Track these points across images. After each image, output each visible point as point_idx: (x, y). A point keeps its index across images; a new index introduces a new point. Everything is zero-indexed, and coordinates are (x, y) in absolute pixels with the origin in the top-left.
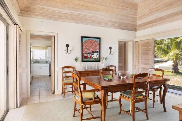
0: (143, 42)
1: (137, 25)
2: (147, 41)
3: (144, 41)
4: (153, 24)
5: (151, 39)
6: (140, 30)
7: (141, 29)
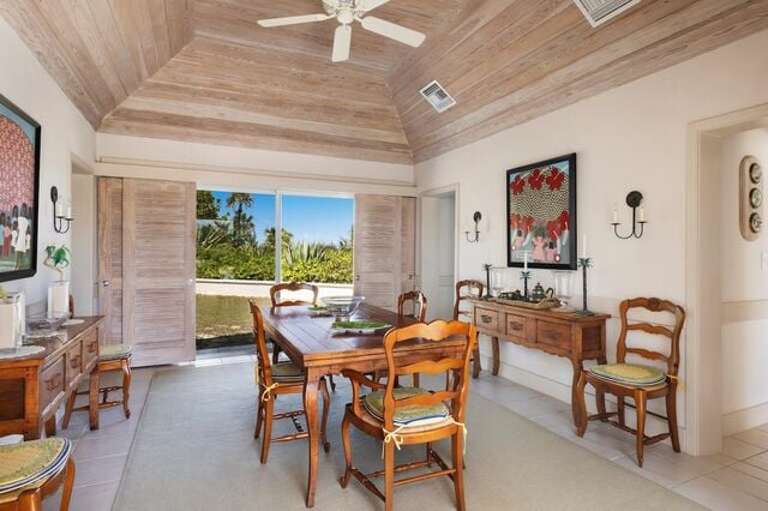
0: (145, 188)
1: (118, 107)
2: (164, 187)
3: (151, 183)
4: (191, 130)
5: (184, 183)
6: (121, 133)
7: (127, 128)
